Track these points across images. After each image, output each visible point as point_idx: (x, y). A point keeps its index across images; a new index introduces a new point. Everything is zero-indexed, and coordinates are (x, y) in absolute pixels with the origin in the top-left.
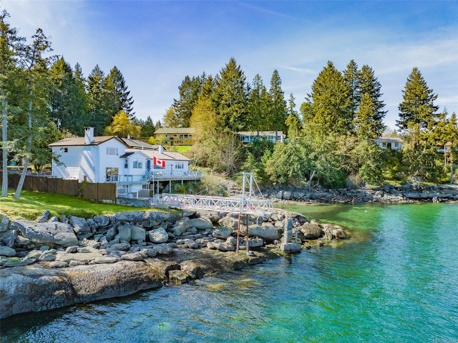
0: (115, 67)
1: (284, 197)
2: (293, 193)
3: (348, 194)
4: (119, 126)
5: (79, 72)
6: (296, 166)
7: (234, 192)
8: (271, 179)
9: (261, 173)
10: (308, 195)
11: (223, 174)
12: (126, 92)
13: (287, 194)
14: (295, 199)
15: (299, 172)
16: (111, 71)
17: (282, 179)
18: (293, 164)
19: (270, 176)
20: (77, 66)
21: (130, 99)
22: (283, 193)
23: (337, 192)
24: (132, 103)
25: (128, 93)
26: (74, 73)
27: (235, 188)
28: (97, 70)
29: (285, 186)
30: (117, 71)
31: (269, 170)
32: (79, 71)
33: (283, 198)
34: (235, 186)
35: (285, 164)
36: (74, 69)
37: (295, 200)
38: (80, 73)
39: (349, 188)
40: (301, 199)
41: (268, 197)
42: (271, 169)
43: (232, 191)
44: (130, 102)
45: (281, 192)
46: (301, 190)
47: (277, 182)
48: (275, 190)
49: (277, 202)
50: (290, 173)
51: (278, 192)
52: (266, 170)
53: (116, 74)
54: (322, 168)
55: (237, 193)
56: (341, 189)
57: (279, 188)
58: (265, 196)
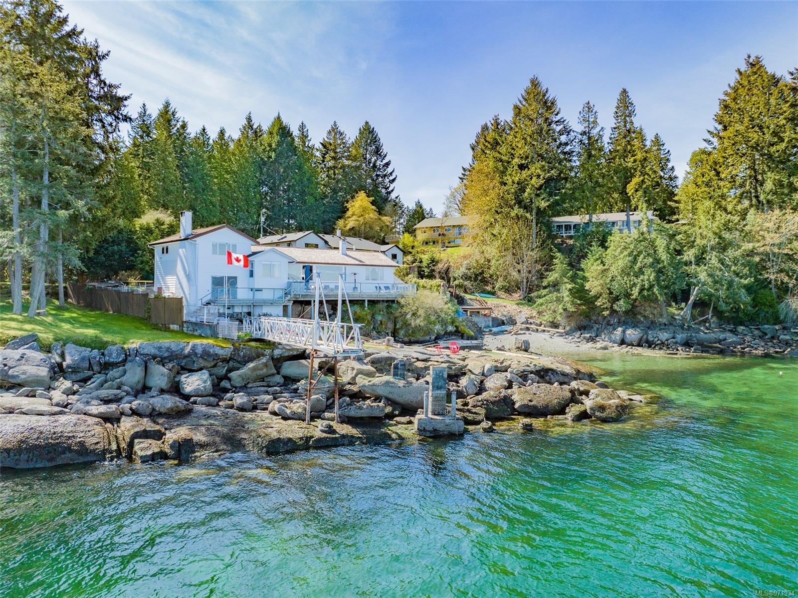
0: (367, 123)
1: (626, 340)
2: (646, 333)
3: (781, 337)
4: (354, 218)
5: (304, 137)
6: (650, 275)
7: (528, 329)
8: (598, 303)
9: (580, 293)
10: (680, 337)
11: (516, 296)
12: (385, 162)
13: (632, 334)
14: (650, 345)
15: (656, 290)
16: (360, 129)
17: (621, 306)
18: (643, 273)
19: (597, 297)
20: (302, 127)
21: (391, 174)
22: (624, 332)
23: (756, 332)
24: (394, 180)
25: (388, 164)
26: (296, 139)
27: (530, 321)
28: (335, 130)
29: (631, 317)
30: (369, 129)
31: (593, 286)
32: (305, 134)
33: (622, 342)
34: (531, 318)
35: (625, 272)
36: (296, 132)
37: (650, 347)
38: (307, 137)
39: (788, 325)
40: (662, 345)
41: (592, 339)
42: (596, 283)
43: (524, 326)
44: (391, 178)
45: (620, 329)
46: (664, 327)
47: (613, 312)
48: (610, 326)
49: (605, 348)
50: (635, 292)
51: (614, 329)
52: (587, 286)
53: (369, 135)
54: (710, 280)
55: (533, 331)
56: (766, 326)
57: (619, 322)
58: (584, 338)
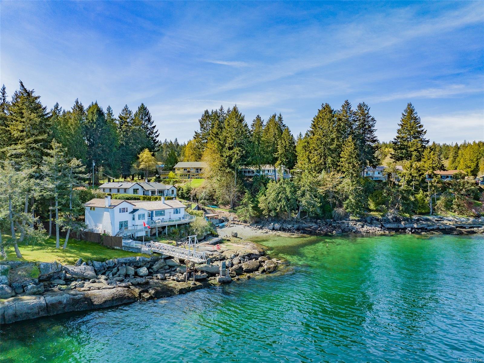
0: (142, 104)
1: (275, 228)
2: (283, 225)
3: (333, 224)
4: (143, 163)
6: (283, 202)
7: (234, 223)
8: (263, 213)
9: (256, 208)
10: (296, 226)
11: (228, 207)
12: (153, 126)
13: (277, 226)
14: (284, 230)
15: (286, 208)
16: (139, 108)
17: (273, 214)
18: (281, 201)
19: (263, 210)
20: (109, 109)
21: (156, 132)
22: (274, 225)
23: (324, 222)
24: (158, 136)
26: (106, 115)
27: (235, 219)
28: (126, 109)
29: (277, 218)
30: (144, 108)
31: (261, 205)
32: (111, 112)
33: (273, 229)
34: (235, 218)
35: (274, 200)
36: (105, 111)
37: (284, 231)
38: (111, 114)
39: (335, 219)
40: (289, 230)
41: (261, 228)
42: (263, 205)
43: (232, 222)
44: (156, 135)
45: (272, 224)
46: (289, 222)
47: (269, 216)
48: (268, 222)
49: (267, 233)
50: (278, 208)
51: (270, 223)
52: (259, 205)
53: (143, 111)
54: (306, 204)
55: (236, 224)
56: (328, 220)
57: (272, 220)
58: (258, 228)
